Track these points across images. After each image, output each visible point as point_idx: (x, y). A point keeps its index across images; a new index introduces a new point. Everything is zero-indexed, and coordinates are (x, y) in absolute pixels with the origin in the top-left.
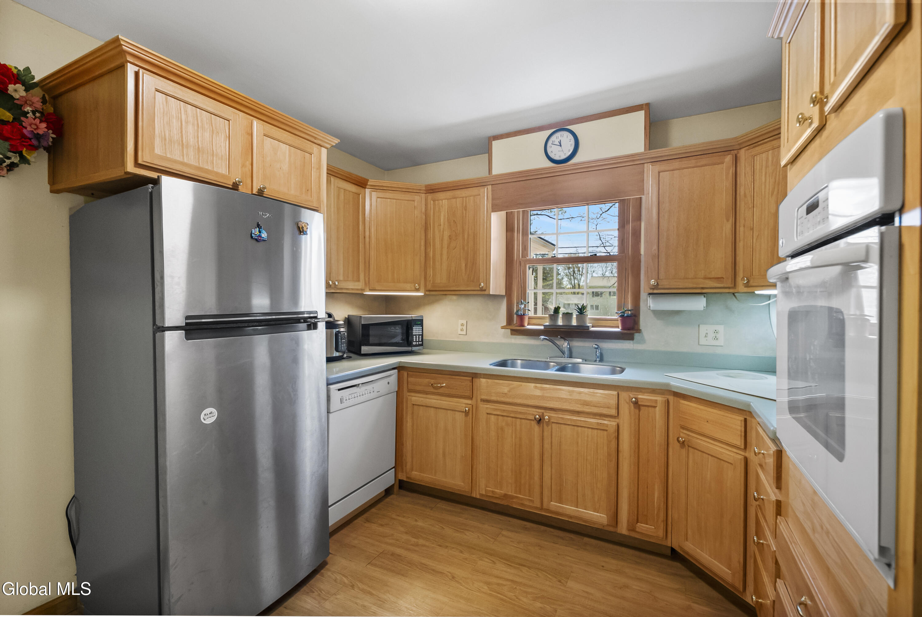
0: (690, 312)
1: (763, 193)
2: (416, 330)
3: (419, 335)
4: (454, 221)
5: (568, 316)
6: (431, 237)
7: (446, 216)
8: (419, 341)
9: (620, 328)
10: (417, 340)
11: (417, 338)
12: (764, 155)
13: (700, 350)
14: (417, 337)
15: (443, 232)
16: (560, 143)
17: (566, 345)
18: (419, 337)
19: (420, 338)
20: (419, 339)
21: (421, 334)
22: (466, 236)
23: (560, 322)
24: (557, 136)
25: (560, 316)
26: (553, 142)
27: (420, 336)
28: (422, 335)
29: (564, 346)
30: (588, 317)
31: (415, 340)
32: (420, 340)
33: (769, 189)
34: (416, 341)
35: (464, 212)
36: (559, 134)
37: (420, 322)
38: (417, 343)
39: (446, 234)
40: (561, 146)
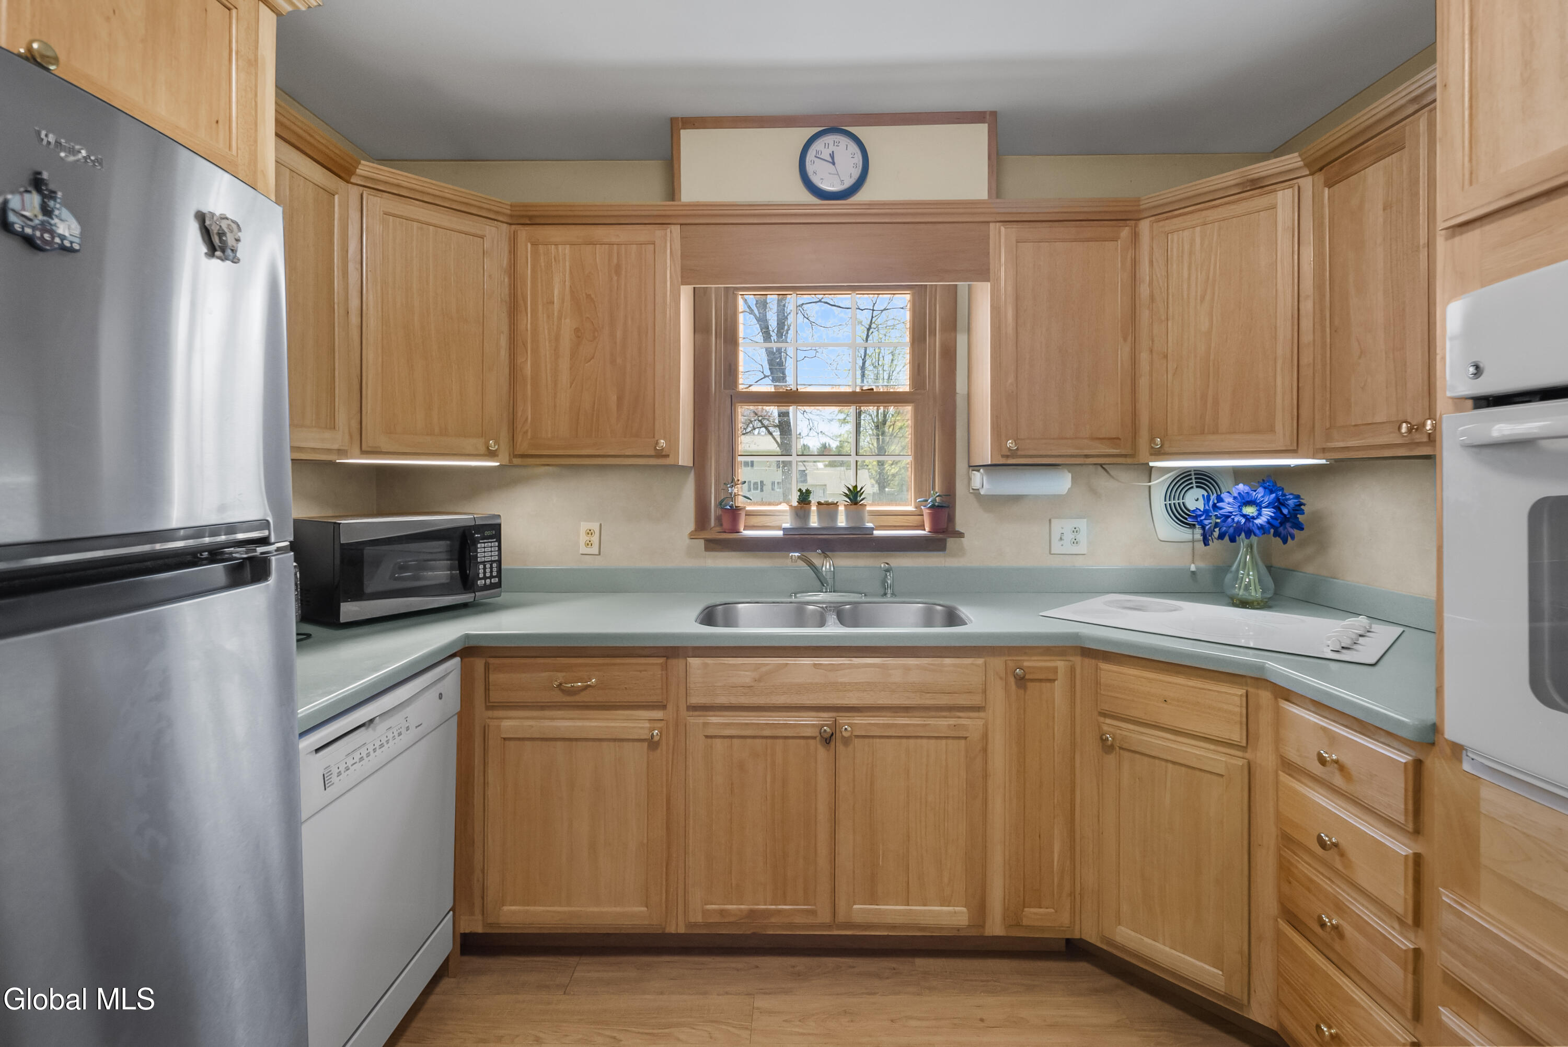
0: (1036, 497)
1: (1185, 296)
2: (484, 551)
3: (492, 562)
4: (588, 296)
5: (828, 508)
6: (527, 330)
7: (567, 284)
8: (491, 577)
9: (927, 529)
10: (488, 575)
11: (488, 570)
12: (1186, 233)
13: (1055, 562)
14: (488, 566)
15: (560, 318)
16: (832, 156)
17: (828, 567)
18: (491, 568)
19: (495, 569)
20: (491, 572)
21: (497, 558)
22: (619, 334)
23: (814, 522)
24: (827, 142)
25: (814, 508)
26: (817, 152)
27: (495, 565)
28: (499, 562)
29: (824, 569)
30: (868, 508)
31: (481, 575)
32: (495, 574)
33: (1196, 292)
34: (485, 578)
35: (615, 278)
36: (830, 139)
37: (493, 531)
38: (488, 581)
39: (568, 326)
40: (834, 163)
